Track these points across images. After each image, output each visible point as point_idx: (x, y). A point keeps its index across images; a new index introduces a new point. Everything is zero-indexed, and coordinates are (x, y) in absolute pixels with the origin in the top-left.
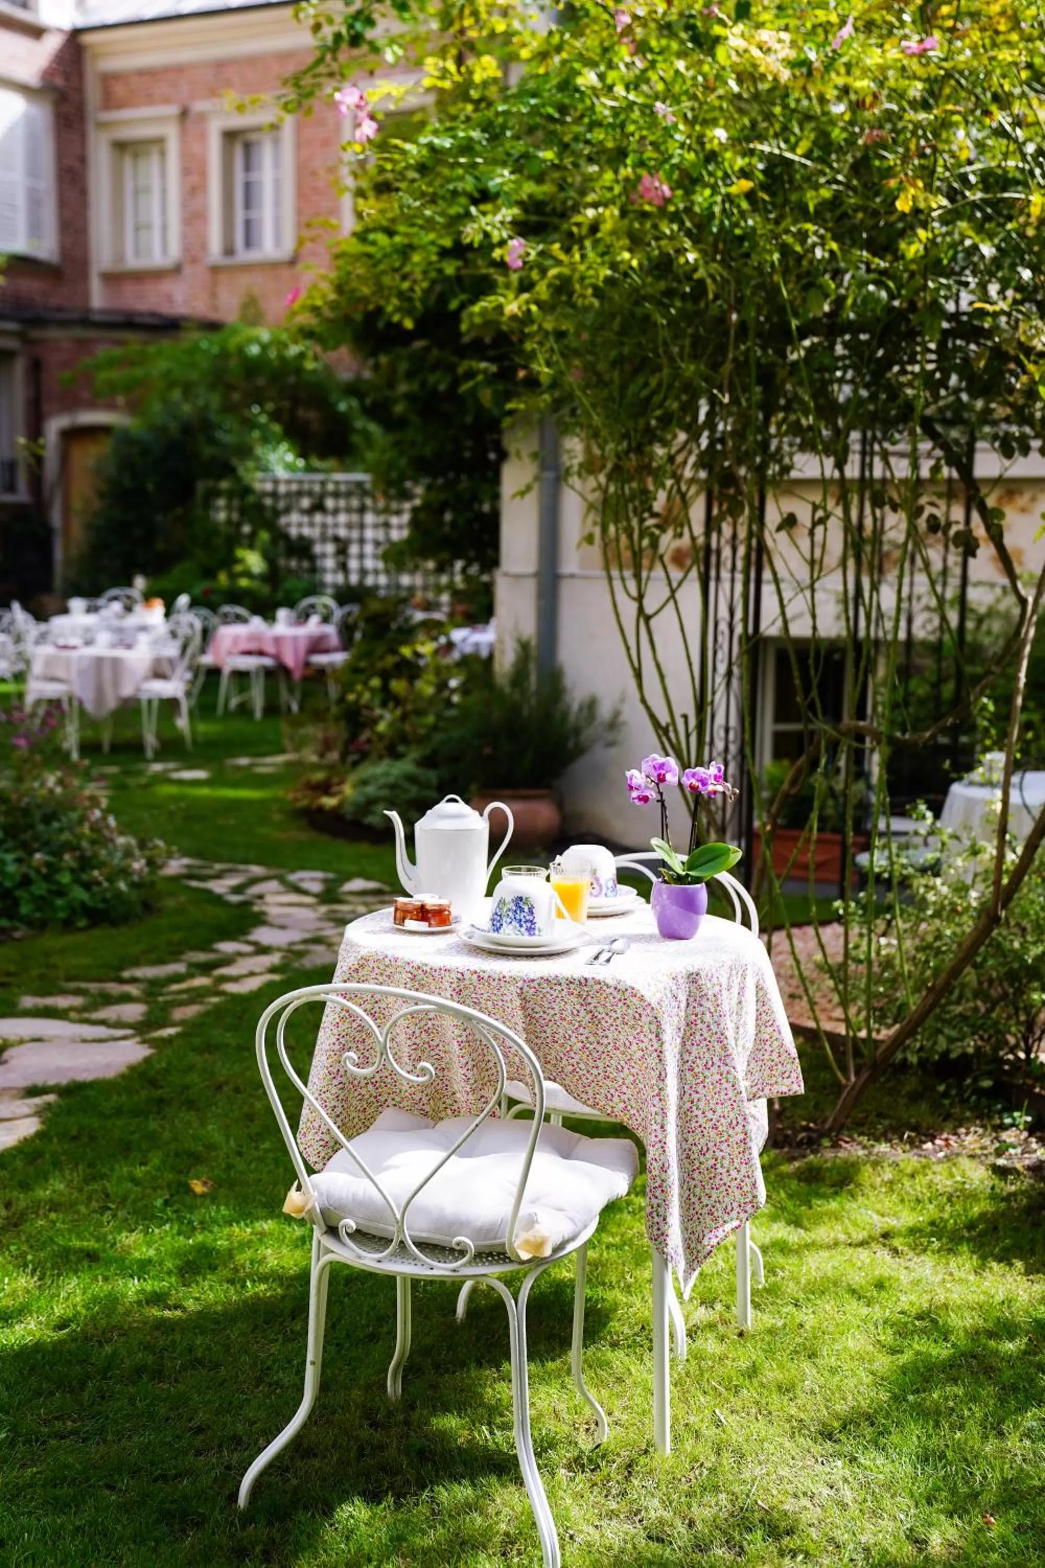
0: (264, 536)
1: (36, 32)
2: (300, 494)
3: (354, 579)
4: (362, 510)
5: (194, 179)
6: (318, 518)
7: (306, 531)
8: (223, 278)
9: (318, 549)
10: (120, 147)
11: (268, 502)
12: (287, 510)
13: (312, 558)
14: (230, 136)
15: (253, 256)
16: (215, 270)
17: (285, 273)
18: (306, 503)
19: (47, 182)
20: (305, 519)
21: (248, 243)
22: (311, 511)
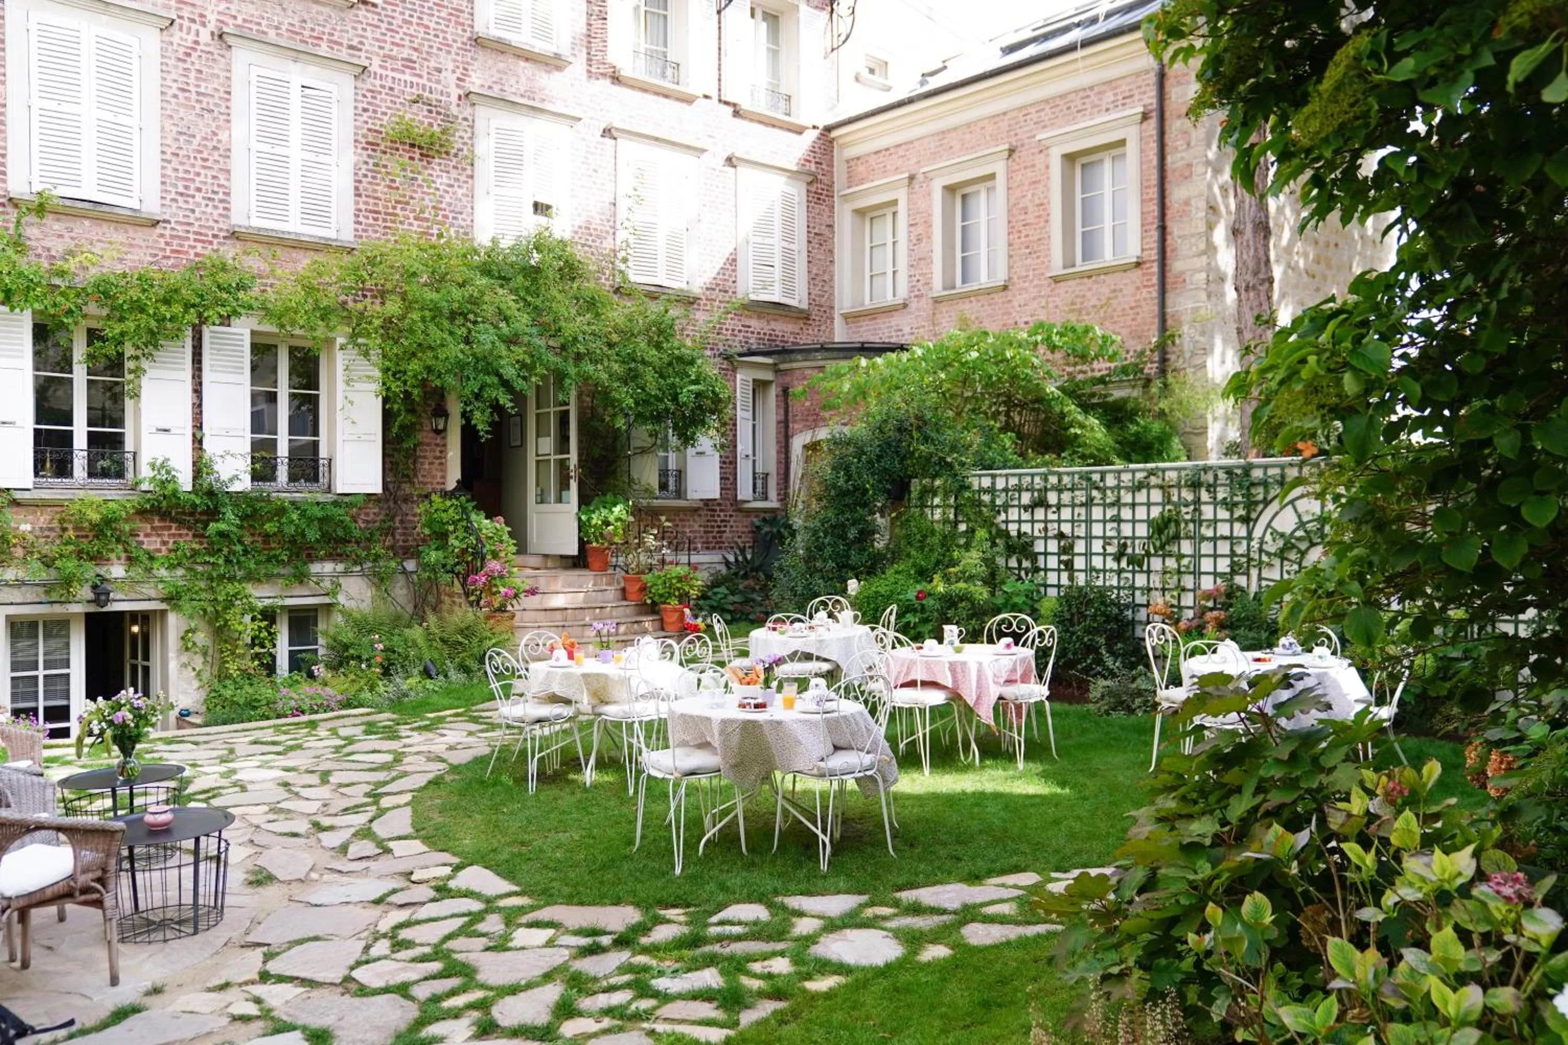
0: (981, 533)
1: (799, 130)
2: (1019, 489)
3: (1081, 579)
4: (1089, 503)
5: (920, 229)
6: (1039, 514)
7: (1026, 528)
8: (943, 308)
9: (1039, 547)
10: (860, 213)
11: (986, 498)
12: (1006, 507)
13: (1034, 557)
14: (950, 190)
15: (969, 287)
16: (937, 301)
17: (998, 298)
18: (1026, 498)
19: (800, 244)
20: (1026, 516)
21: (964, 281)
22: (1031, 507)
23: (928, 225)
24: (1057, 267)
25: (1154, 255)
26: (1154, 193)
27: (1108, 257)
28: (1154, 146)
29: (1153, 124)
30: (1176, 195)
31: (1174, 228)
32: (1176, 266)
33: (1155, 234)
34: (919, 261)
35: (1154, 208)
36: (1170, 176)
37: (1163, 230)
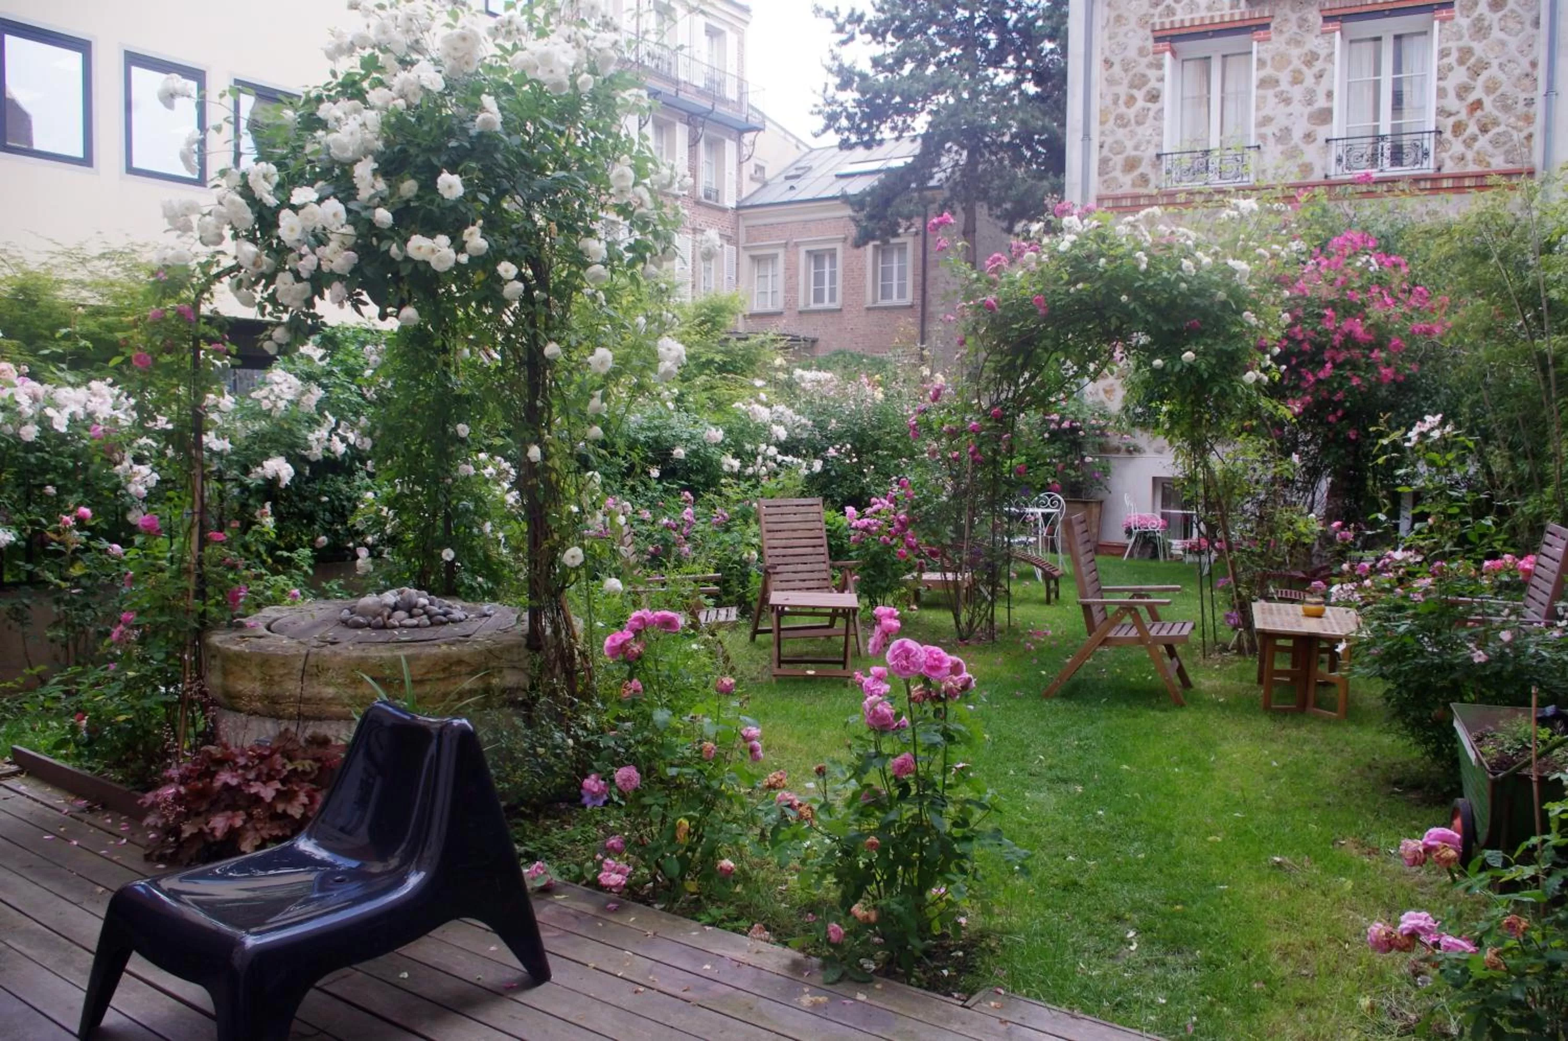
5: (791, 271)
14: (810, 253)
16: (800, 312)
17: (836, 315)
23: (797, 269)
24: (869, 302)
25: (919, 302)
26: (920, 271)
27: (895, 301)
28: (920, 249)
29: (920, 237)
30: (931, 274)
31: (930, 292)
32: (931, 309)
33: (920, 292)
34: (791, 289)
35: (920, 279)
36: (929, 265)
37: (924, 291)
